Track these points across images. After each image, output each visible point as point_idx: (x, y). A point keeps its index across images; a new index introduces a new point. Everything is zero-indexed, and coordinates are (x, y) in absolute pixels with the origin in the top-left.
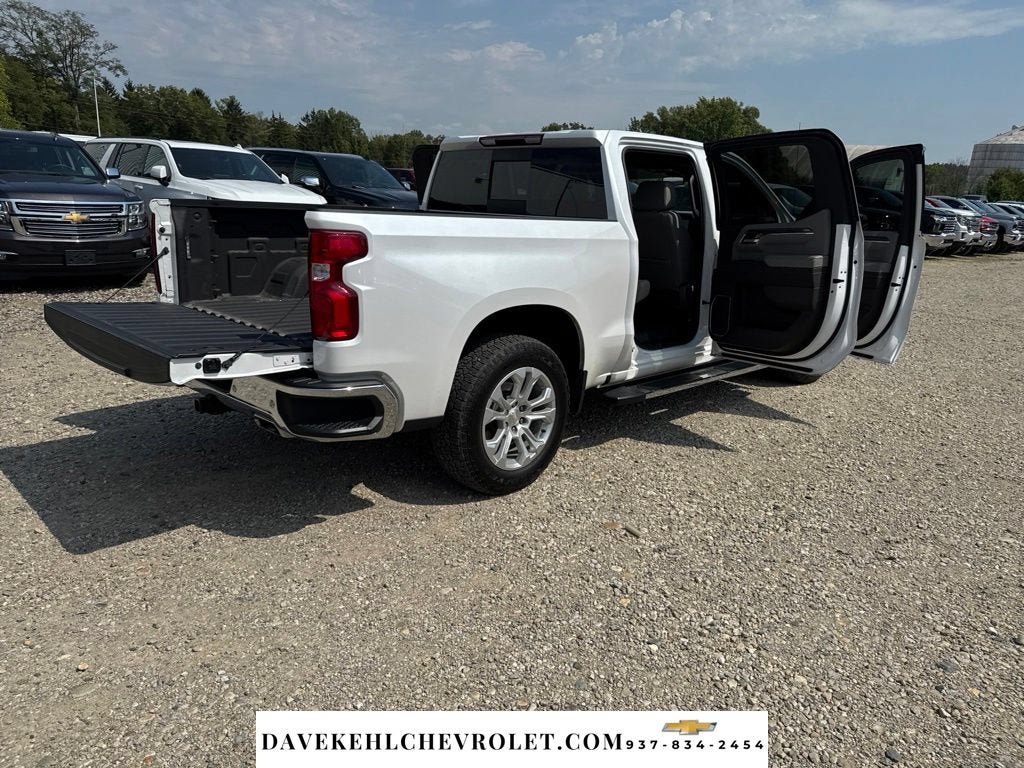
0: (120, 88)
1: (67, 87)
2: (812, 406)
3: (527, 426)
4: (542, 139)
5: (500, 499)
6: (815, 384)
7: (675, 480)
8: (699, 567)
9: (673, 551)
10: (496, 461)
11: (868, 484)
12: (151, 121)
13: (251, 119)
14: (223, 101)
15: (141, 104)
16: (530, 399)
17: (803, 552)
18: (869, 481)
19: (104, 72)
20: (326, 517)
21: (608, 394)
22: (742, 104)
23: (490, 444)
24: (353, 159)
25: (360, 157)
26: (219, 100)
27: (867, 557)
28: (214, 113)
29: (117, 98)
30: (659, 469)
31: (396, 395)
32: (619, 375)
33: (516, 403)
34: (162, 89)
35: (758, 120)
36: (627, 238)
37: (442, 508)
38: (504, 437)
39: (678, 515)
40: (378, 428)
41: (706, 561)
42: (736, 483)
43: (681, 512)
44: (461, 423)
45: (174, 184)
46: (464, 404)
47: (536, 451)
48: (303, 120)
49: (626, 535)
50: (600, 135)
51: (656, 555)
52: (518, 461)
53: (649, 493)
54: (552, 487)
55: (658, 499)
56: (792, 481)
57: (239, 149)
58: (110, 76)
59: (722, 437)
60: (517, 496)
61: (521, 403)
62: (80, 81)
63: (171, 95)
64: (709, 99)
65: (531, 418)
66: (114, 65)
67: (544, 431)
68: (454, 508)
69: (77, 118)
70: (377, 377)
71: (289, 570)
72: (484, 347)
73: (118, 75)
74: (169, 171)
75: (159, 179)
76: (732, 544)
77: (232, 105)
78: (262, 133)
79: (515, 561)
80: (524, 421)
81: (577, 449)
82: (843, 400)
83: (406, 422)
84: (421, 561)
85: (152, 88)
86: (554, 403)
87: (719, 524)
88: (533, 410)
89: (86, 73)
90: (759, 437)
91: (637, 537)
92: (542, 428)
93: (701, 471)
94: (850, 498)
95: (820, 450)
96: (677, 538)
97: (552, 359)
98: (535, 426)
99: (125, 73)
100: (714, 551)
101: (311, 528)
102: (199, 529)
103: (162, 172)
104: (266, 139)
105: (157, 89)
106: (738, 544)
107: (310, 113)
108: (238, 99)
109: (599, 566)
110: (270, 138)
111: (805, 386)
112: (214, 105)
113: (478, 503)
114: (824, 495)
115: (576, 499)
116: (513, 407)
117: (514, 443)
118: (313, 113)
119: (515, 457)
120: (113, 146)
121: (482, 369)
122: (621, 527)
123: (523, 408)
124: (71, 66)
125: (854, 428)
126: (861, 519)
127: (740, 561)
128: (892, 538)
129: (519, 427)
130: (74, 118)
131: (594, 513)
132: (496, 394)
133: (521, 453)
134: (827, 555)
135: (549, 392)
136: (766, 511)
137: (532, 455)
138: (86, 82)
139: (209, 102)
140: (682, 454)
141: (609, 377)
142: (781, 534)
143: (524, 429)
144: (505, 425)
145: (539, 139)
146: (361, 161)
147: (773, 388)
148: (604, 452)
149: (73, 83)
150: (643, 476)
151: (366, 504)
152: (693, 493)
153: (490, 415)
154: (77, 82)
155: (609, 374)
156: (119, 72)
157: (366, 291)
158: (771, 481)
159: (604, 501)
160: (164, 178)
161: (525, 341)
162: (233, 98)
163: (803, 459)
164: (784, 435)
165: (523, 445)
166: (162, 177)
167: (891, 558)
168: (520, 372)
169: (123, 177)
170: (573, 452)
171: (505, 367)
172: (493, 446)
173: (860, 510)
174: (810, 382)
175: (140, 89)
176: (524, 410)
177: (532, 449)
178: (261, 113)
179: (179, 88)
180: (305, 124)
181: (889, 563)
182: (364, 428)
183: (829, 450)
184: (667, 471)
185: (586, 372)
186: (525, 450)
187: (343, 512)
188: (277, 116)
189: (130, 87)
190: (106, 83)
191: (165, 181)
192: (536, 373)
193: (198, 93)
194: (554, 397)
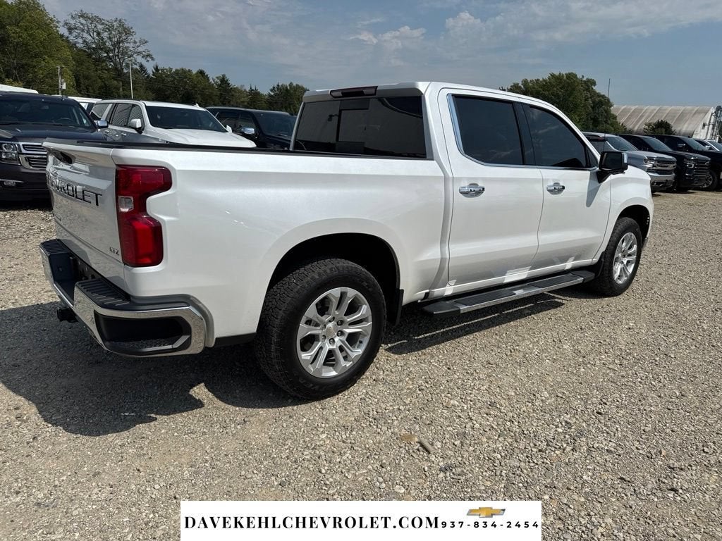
0: (150, 70)
1: (116, 69)
2: (616, 317)
3: (344, 338)
4: (376, 91)
5: (316, 404)
6: (620, 296)
7: (479, 389)
8: (480, 491)
9: (459, 470)
10: (311, 369)
11: (658, 400)
12: (169, 92)
13: (235, 90)
14: (217, 78)
15: (164, 80)
16: (345, 315)
17: (585, 477)
18: (660, 397)
19: (140, 59)
20: (158, 416)
21: (426, 308)
22: (583, 77)
23: (305, 356)
24: (282, 115)
25: (287, 114)
26: (214, 78)
27: (650, 486)
28: (211, 86)
29: (148, 76)
30: (468, 376)
31: (206, 316)
32: (437, 292)
33: (334, 318)
34: (176, 70)
35: (594, 88)
36: (443, 175)
37: (261, 411)
38: (321, 348)
39: (473, 428)
40: (186, 345)
41: (488, 484)
42: (534, 395)
43: (477, 426)
44: (275, 339)
45: (146, 132)
46: (277, 322)
47: (352, 361)
48: (271, 91)
49: (418, 450)
50: (422, 86)
51: (442, 475)
52: (335, 369)
53: (452, 402)
54: (367, 393)
55: (458, 410)
56: (587, 394)
57: (197, 107)
58: (143, 61)
59: (531, 346)
60: (333, 401)
61: (338, 318)
62: (124, 65)
63: (183, 75)
64: (557, 73)
65: (348, 331)
66: (146, 54)
67: (361, 342)
68: (272, 412)
69: (121, 89)
70: (185, 299)
71: (99, 473)
72: (302, 270)
73: (148, 61)
74: (143, 123)
75: (136, 129)
76: (517, 464)
77: (224, 81)
78: (242, 99)
79: (306, 475)
80: (342, 333)
81: (401, 353)
82: (644, 312)
83: (216, 339)
84: (220, 470)
85: (171, 69)
86: (370, 318)
87: (510, 440)
88: (350, 325)
89: (127, 60)
90: (565, 347)
91: (429, 453)
92: (360, 339)
93: (506, 381)
94: (639, 416)
95: (617, 361)
96: (466, 455)
97: (368, 279)
98: (352, 339)
99: (153, 59)
100: (498, 474)
101: (141, 428)
102: (45, 423)
103: (138, 123)
104: (246, 104)
105: (174, 70)
106: (523, 464)
107: (276, 86)
108: (228, 76)
109: (384, 485)
110: (248, 103)
111: (611, 299)
112: (211, 80)
113: (295, 408)
114: (615, 410)
115: (383, 406)
116: (330, 321)
117: (331, 353)
118: (278, 85)
119: (332, 365)
120: (110, 105)
121: (296, 290)
122: (417, 440)
123: (341, 323)
124: (118, 55)
125: (650, 340)
126: (648, 439)
127: (521, 485)
128: (677, 465)
129: (337, 339)
130: (119, 90)
131: (396, 423)
132: (311, 311)
133: (337, 363)
134: (609, 482)
135: (365, 309)
136: (557, 427)
137: (349, 364)
138: (127, 65)
139: (208, 78)
140: (492, 362)
141: (427, 294)
142: (566, 455)
143: (341, 340)
144: (321, 338)
145: (374, 90)
146: (287, 116)
147: (585, 300)
148: (424, 357)
149: (119, 66)
150: (451, 384)
151: (198, 404)
152: (492, 405)
153: (304, 330)
154: (121, 66)
155: (428, 291)
156: (148, 59)
157: (169, 222)
158: (567, 393)
159: (409, 410)
160: (140, 128)
161: (341, 264)
162: (224, 76)
163: (600, 370)
164: (587, 346)
165: (340, 356)
166: (138, 127)
167: (672, 489)
168: (335, 292)
169: (110, 127)
170: (396, 356)
171: (318, 288)
172: (309, 358)
173: (647, 429)
174: (616, 295)
175: (163, 70)
176: (341, 325)
177: (349, 358)
178: (242, 86)
179: (187, 69)
180: (272, 94)
181: (671, 495)
182: (170, 347)
183: (625, 362)
184: (474, 379)
185: (403, 291)
186: (342, 360)
187: (175, 412)
188: (253, 88)
189: (157, 69)
190: (141, 66)
191: (140, 130)
192: (351, 293)
193: (201, 73)
194: (370, 313)
